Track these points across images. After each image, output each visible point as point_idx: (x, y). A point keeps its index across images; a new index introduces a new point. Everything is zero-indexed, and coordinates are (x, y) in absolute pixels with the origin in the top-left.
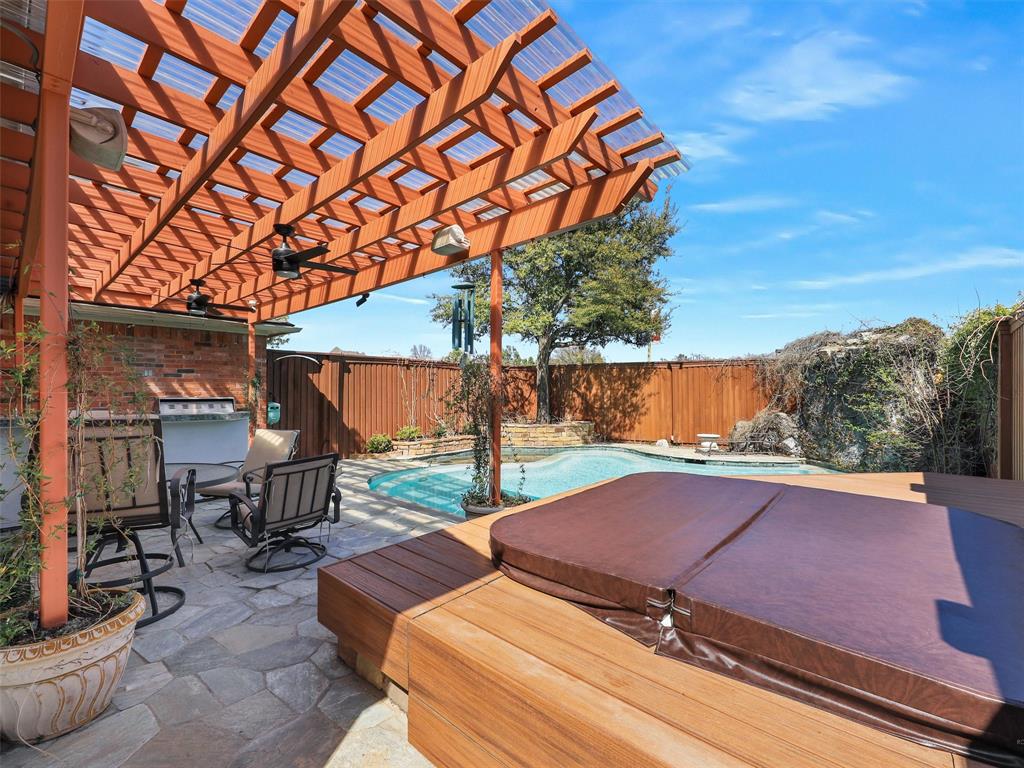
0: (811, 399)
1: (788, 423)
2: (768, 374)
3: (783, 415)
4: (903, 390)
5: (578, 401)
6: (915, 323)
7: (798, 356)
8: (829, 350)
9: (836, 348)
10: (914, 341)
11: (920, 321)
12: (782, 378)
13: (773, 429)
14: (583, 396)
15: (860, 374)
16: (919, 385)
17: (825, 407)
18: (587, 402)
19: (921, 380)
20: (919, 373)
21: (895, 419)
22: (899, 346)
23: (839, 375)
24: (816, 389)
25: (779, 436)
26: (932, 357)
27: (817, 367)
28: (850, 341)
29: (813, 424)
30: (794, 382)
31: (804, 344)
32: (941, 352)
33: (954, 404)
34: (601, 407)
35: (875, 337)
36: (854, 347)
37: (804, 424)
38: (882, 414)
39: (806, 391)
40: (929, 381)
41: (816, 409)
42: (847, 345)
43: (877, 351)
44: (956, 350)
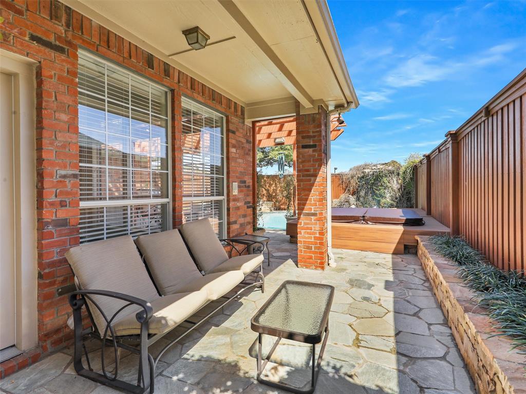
0: (361, 190)
1: (352, 199)
2: (344, 180)
3: (350, 196)
4: (390, 185)
5: (265, 192)
6: (394, 162)
7: (355, 173)
8: (367, 171)
9: (369, 170)
10: (393, 169)
11: (395, 162)
12: (349, 181)
13: (347, 202)
14: (268, 191)
15: (377, 180)
16: (395, 184)
17: (366, 192)
18: (269, 193)
19: (395, 182)
20: (395, 179)
21: (388, 195)
22: (389, 171)
23: (371, 180)
24: (362, 186)
25: (349, 204)
26: (398, 174)
27: (363, 177)
28: (373, 168)
29: (361, 199)
30: (354, 183)
31: (358, 168)
32: (401, 173)
33: (404, 189)
34: (276, 195)
35: (382, 167)
36: (375, 170)
37: (358, 199)
38: (384, 193)
39: (359, 187)
40: (398, 182)
41: (362, 193)
42: (372, 169)
43: (382, 172)
44: (404, 173)
